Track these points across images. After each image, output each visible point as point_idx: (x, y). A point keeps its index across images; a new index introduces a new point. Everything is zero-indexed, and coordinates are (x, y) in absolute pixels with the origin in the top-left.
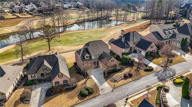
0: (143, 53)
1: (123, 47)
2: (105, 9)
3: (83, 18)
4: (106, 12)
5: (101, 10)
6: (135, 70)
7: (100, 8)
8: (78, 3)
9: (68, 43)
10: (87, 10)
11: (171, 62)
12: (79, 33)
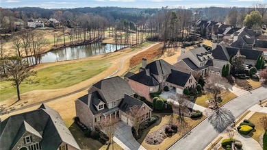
0: (180, 91)
1: (151, 85)
2: (94, 28)
3: (63, 42)
4: (96, 32)
5: (89, 30)
6: (178, 119)
7: (88, 27)
8: (51, 20)
9: (50, 84)
10: (67, 30)
11: (220, 100)
12: (62, 65)
